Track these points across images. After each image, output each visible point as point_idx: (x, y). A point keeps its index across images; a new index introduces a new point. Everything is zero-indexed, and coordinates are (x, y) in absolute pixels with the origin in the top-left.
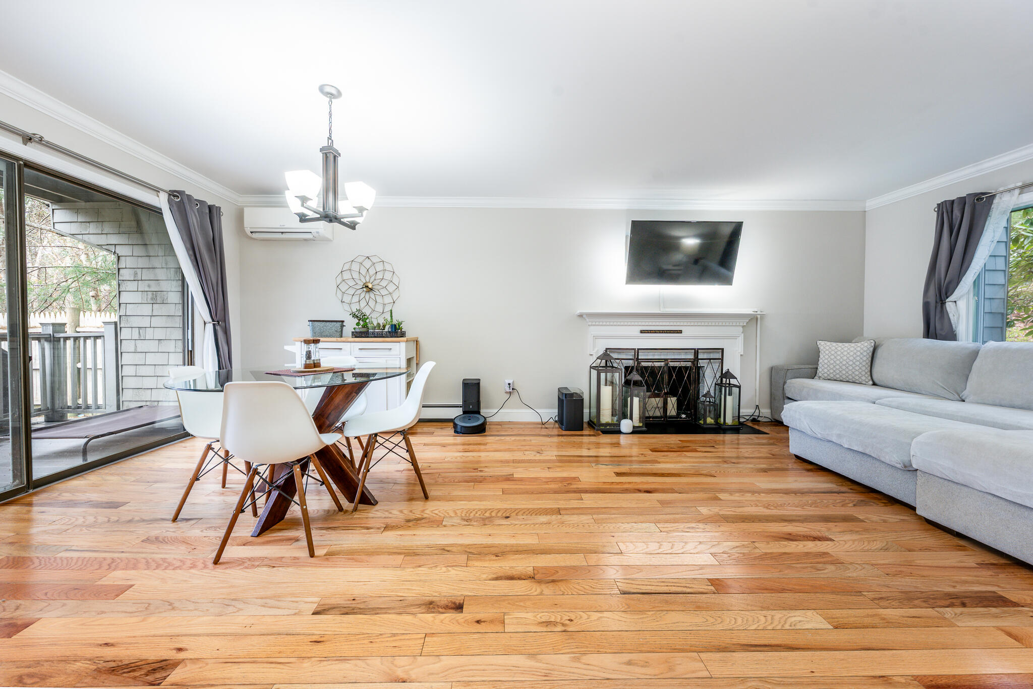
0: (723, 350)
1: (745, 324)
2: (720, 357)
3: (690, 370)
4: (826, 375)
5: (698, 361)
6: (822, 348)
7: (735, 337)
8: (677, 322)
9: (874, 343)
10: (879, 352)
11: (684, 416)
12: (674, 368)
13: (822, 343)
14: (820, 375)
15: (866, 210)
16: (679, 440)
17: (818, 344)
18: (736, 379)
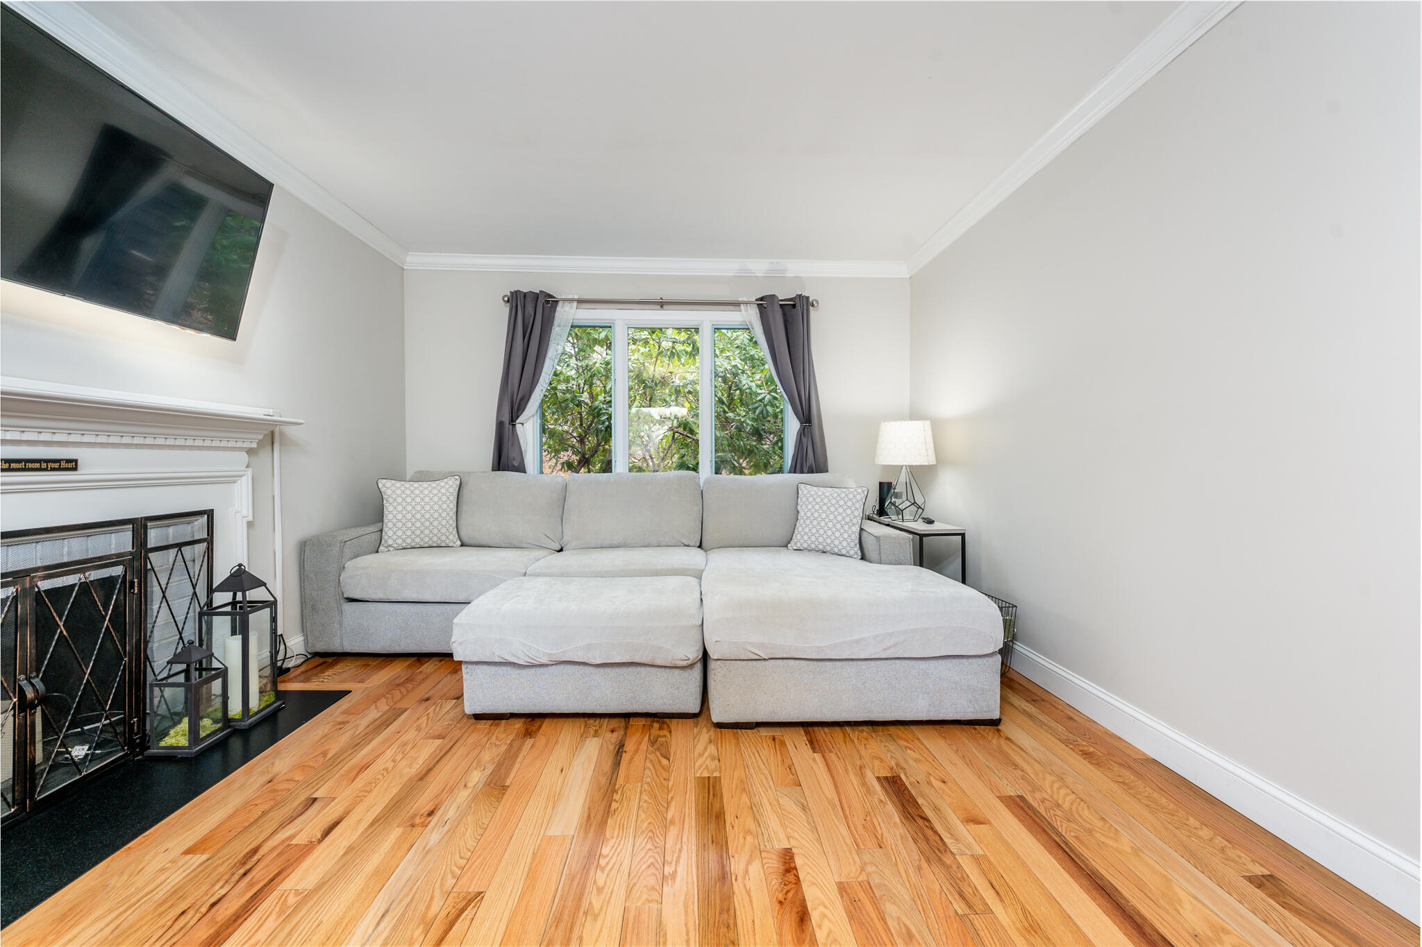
0: (210, 514)
1: (254, 445)
2: (206, 536)
3: (123, 589)
4: (399, 541)
5: (147, 558)
6: (389, 492)
7: (231, 479)
8: (54, 431)
9: (459, 480)
10: (465, 492)
11: (79, 751)
12: (58, 595)
13: (389, 483)
14: (390, 542)
15: (405, 268)
16: (188, 851)
17: (380, 485)
18: (265, 585)
